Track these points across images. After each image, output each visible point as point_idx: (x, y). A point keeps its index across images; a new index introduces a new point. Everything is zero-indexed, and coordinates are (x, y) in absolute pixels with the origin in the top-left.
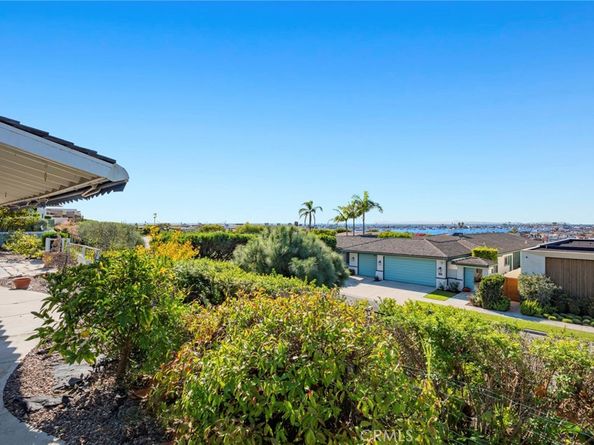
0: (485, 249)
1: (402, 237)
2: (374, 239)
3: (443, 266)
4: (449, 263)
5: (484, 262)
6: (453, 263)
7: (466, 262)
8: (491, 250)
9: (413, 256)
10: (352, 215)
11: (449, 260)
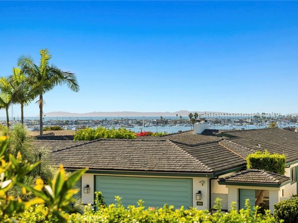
0: (266, 155)
1: (119, 137)
2: (70, 143)
3: (205, 189)
4: (216, 182)
5: (272, 178)
6: (222, 182)
7: (241, 178)
8: (275, 156)
9: (151, 172)
10: (19, 98)
11: (213, 176)
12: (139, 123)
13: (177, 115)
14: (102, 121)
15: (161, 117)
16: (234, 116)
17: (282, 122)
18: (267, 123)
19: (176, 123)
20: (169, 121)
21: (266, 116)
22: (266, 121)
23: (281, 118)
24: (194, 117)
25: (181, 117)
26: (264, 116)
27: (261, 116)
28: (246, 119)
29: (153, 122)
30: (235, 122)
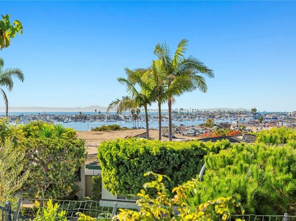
12: (57, 118)
13: (96, 111)
14: (19, 117)
15: (80, 112)
16: (153, 111)
17: (201, 118)
18: (186, 119)
19: (95, 118)
20: (88, 116)
21: (184, 111)
22: (185, 117)
23: (200, 114)
24: (136, 113)
25: (99, 112)
26: (182, 111)
27: (179, 111)
28: (165, 115)
29: (72, 117)
30: (154, 117)
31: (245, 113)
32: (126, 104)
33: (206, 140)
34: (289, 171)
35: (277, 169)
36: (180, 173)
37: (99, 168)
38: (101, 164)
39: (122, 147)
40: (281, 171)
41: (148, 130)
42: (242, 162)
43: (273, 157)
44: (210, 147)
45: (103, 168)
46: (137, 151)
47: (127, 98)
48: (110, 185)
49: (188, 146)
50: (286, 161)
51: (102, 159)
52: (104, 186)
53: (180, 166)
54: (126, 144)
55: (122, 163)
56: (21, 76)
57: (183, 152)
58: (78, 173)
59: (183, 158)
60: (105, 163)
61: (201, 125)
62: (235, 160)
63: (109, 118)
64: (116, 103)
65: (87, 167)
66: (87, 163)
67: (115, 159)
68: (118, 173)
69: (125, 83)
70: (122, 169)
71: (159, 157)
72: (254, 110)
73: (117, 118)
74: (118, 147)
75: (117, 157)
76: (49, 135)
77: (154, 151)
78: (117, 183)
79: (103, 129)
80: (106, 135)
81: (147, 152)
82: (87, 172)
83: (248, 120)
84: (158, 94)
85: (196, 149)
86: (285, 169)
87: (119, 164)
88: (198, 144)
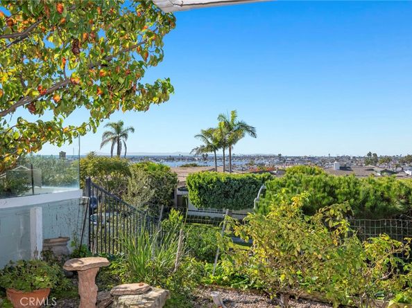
31: (274, 157)
32: (202, 149)
33: (256, 173)
34: (324, 191)
35: (317, 190)
36: (240, 194)
37: (187, 190)
38: (188, 187)
39: (202, 177)
40: (319, 191)
41: (216, 166)
42: (292, 185)
43: (313, 182)
44: (258, 177)
45: (190, 190)
46: (212, 180)
47: (203, 146)
48: (194, 201)
49: (244, 176)
50: (322, 184)
51: (189, 184)
52: (190, 202)
53: (239, 189)
54: (204, 175)
55: (202, 187)
56: (133, 130)
57: (241, 180)
58: (173, 194)
59: (241, 184)
60: (191, 187)
61: (247, 164)
62: (287, 184)
63: (188, 160)
64: (196, 149)
65: (179, 189)
66: (178, 187)
67: (197, 185)
68: (199, 194)
69: (200, 138)
70: (202, 191)
71: (226, 183)
72: (280, 155)
73: (193, 160)
74: (199, 177)
75: (199, 183)
76: (154, 169)
77: (223, 180)
78: (199, 200)
79: (187, 166)
80: (190, 170)
81: (218, 180)
82: (179, 192)
83: (275, 161)
84: (223, 144)
85: (250, 178)
86: (322, 190)
87: (200, 187)
88: (251, 175)
